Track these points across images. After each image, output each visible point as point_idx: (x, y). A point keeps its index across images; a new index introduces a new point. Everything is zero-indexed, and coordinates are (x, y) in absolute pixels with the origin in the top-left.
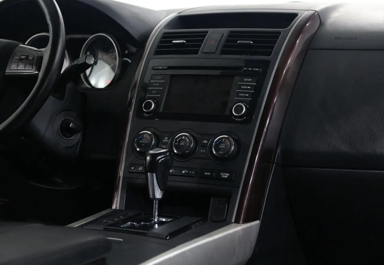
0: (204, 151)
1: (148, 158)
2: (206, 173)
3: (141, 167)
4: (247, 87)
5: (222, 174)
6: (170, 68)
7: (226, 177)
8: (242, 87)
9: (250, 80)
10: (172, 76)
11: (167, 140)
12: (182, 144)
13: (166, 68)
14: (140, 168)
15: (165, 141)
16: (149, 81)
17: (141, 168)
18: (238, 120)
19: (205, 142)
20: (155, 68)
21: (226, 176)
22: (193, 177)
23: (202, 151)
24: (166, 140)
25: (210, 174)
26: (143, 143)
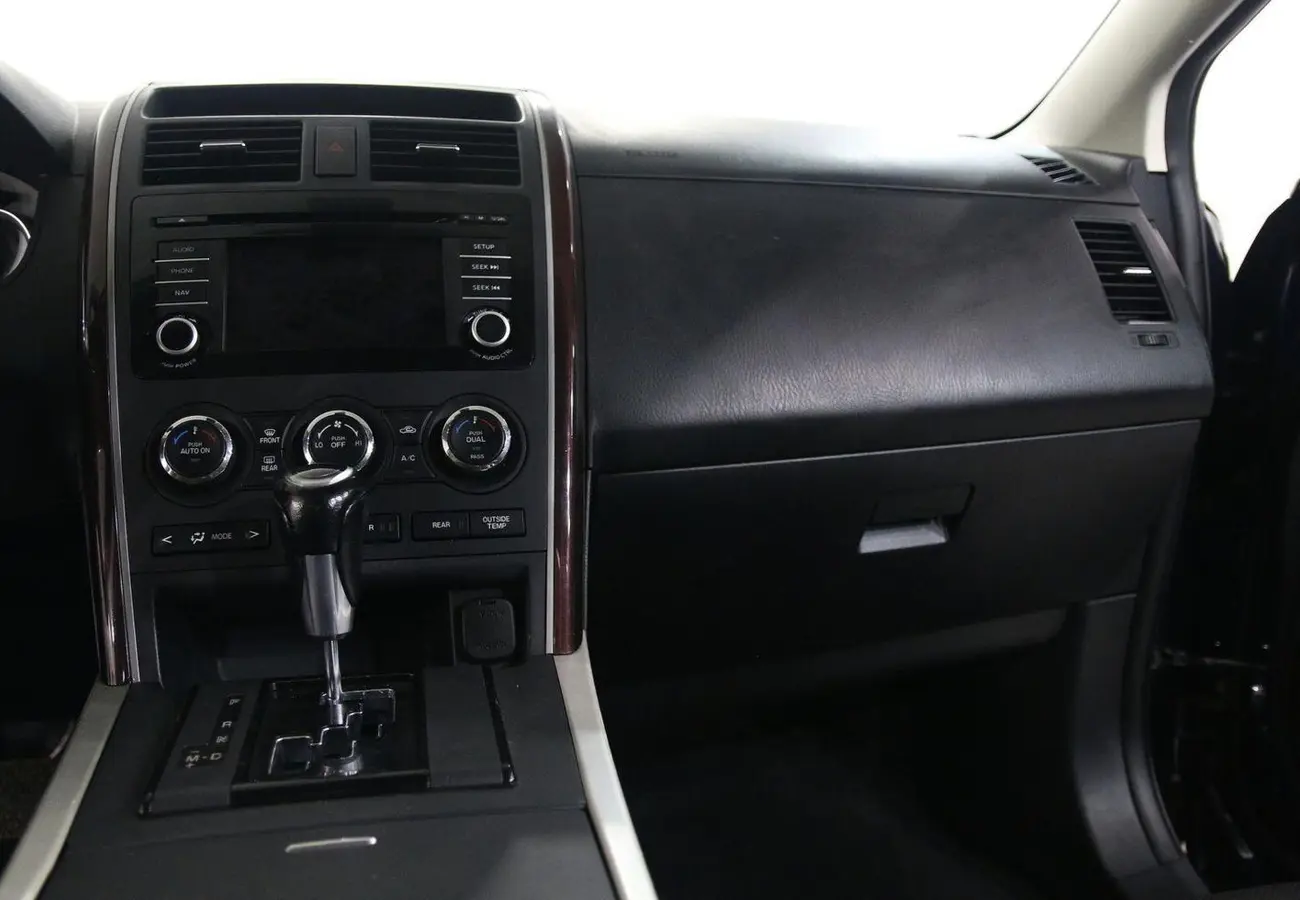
0: (412, 458)
1: (296, 505)
2: (436, 525)
3: (198, 534)
4: (489, 267)
5: (486, 519)
6: (215, 219)
7: (502, 526)
8: (475, 267)
9: (492, 246)
10: (232, 243)
11: (274, 437)
12: (337, 445)
13: (204, 219)
14: (196, 537)
15: (266, 440)
16: (153, 261)
17: (199, 537)
18: (491, 358)
19: (409, 430)
20: (159, 221)
21: (500, 522)
22: (396, 541)
23: (404, 458)
24: (269, 436)
25: (448, 524)
26: (193, 456)
